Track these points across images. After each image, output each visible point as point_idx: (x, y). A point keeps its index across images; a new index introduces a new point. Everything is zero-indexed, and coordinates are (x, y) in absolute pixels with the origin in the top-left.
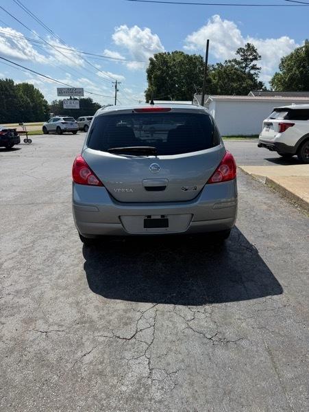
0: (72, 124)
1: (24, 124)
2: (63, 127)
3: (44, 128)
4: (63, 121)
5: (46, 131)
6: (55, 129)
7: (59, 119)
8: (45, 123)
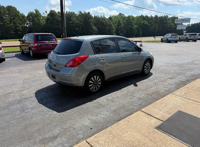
0: (175, 38)
1: (156, 37)
2: (170, 39)
3: (162, 39)
4: (171, 36)
5: (162, 41)
6: (166, 40)
7: (169, 35)
8: (162, 37)
